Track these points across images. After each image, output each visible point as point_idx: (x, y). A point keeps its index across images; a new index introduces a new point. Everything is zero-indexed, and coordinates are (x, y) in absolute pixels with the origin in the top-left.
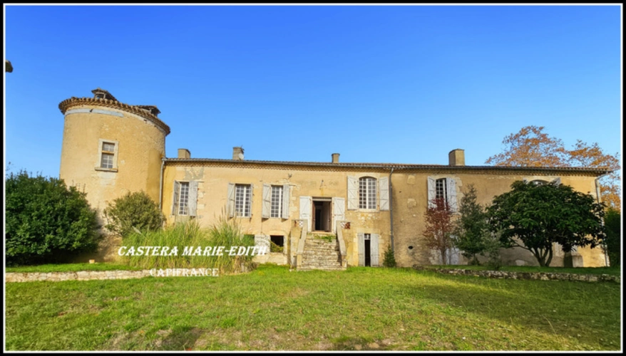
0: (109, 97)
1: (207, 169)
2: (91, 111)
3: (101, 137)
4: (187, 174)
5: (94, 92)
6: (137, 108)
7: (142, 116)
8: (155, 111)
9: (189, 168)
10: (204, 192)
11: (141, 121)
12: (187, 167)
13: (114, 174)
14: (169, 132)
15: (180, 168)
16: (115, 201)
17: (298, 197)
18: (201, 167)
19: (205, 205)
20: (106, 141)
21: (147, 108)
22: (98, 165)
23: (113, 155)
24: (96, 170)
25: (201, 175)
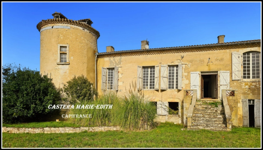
0: (62, 17)
1: (124, 58)
2: (52, 27)
3: (59, 43)
4: (111, 62)
5: (53, 15)
6: (78, 22)
7: (81, 27)
8: (90, 22)
9: (112, 59)
10: (122, 74)
11: (81, 30)
12: (111, 58)
13: (68, 66)
14: (99, 36)
15: (107, 59)
16: (67, 83)
17: (189, 73)
18: (120, 57)
19: (123, 82)
20: (62, 45)
21: (84, 21)
22: (59, 61)
23: (66, 54)
24: (58, 64)
25: (120, 63)
